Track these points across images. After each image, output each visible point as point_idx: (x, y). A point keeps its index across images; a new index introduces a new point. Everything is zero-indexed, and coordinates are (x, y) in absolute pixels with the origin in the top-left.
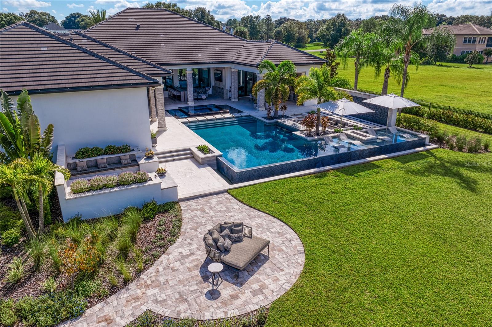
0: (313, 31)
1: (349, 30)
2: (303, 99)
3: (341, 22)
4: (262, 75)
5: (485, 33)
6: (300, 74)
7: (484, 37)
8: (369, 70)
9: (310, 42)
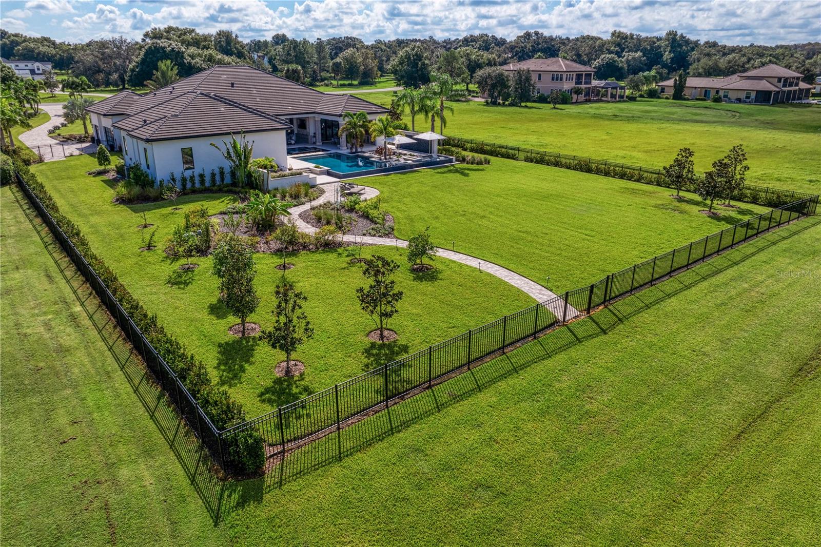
0: (383, 60)
1: (427, 64)
2: (375, 137)
3: (416, 54)
4: (343, 122)
5: (571, 70)
6: (372, 121)
7: (571, 73)
8: (420, 117)
9: (382, 76)
